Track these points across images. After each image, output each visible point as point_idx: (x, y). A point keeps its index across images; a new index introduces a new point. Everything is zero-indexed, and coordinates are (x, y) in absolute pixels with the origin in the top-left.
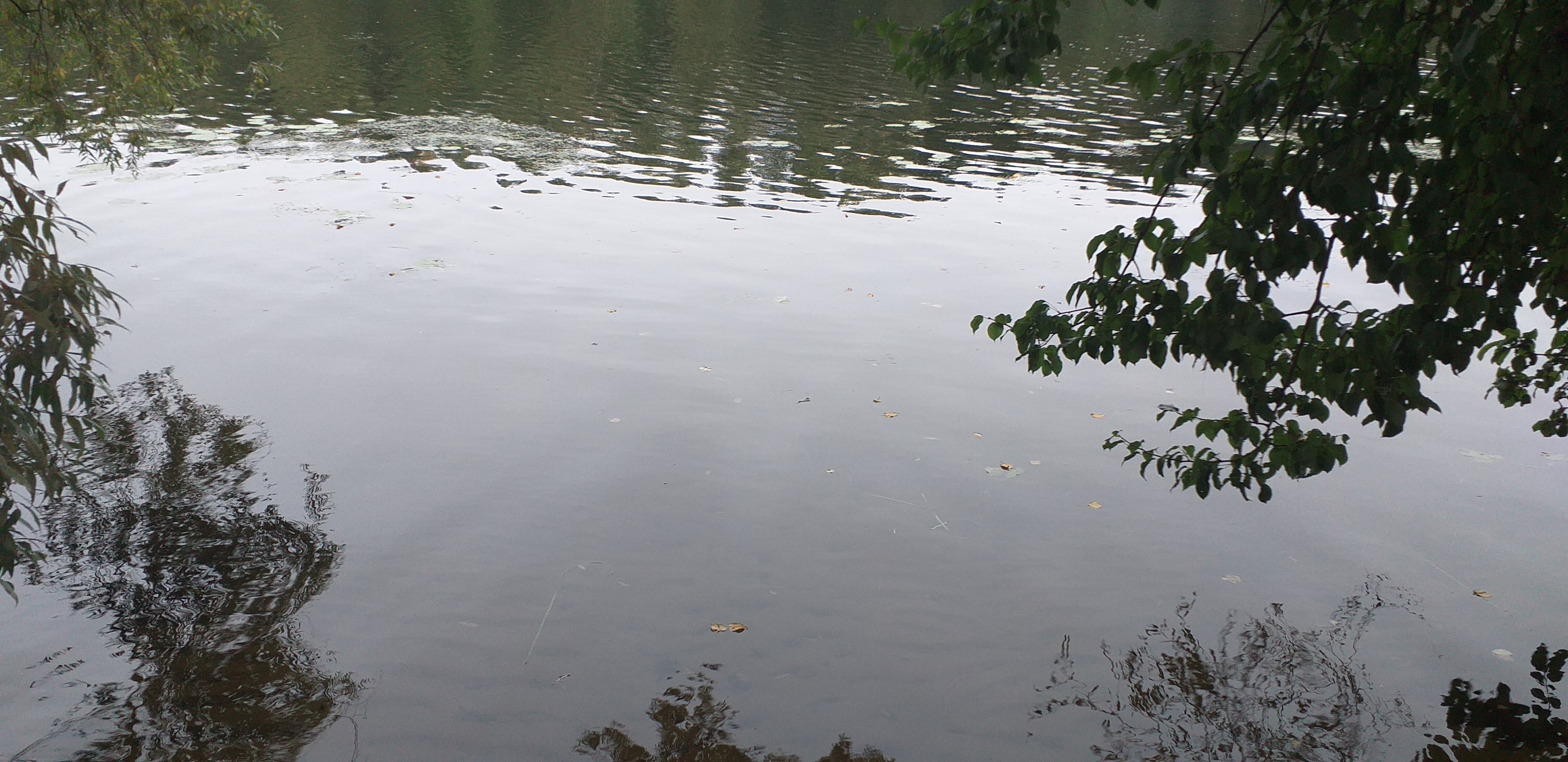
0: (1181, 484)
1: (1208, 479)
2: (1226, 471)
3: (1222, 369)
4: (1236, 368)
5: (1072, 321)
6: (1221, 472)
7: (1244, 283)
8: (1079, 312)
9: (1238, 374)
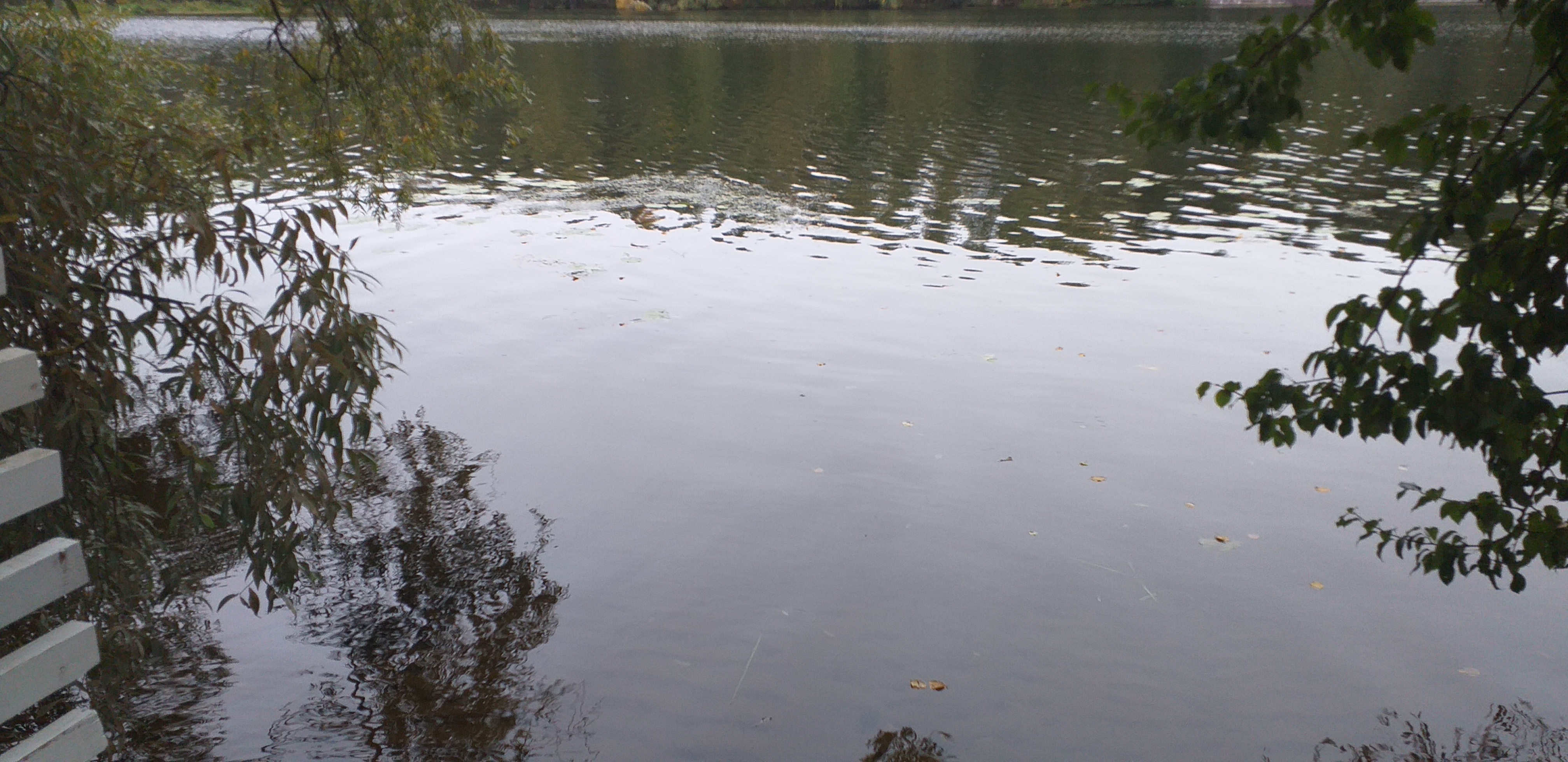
0: (1422, 568)
1: (1452, 563)
2: (1473, 557)
3: (1473, 448)
4: (1488, 447)
5: (1307, 392)
6: (1467, 558)
7: (1500, 358)
8: (1316, 383)
9: (1491, 454)
